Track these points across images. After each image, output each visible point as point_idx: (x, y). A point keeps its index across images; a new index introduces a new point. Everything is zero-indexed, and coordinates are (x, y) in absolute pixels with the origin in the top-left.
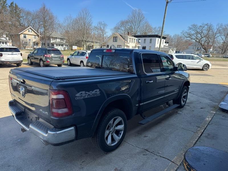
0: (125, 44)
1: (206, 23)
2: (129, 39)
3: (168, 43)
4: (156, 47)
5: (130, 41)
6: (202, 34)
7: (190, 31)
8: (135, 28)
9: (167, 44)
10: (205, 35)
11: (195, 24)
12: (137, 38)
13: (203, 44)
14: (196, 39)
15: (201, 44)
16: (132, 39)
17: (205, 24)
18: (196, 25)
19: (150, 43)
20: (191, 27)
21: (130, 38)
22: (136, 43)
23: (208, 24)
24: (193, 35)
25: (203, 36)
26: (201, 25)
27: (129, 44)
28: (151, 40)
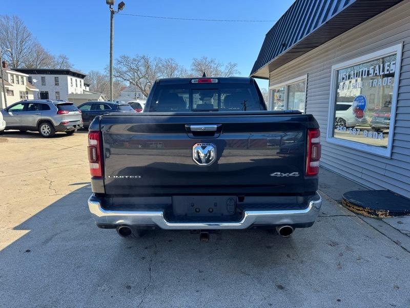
0: (5, 86)
1: (142, 56)
2: (9, 75)
3: (88, 86)
4: (70, 92)
5: (13, 80)
6: (139, 73)
7: (119, 66)
8: (12, 54)
9: (88, 89)
10: (144, 75)
11: (126, 56)
12: (28, 75)
13: (143, 89)
14: (131, 80)
15: (141, 88)
16: (17, 76)
17: (140, 57)
18: (128, 58)
19: (56, 85)
20: (120, 59)
21: (12, 75)
22: (27, 85)
23: (144, 56)
24: (125, 72)
25: (141, 76)
26: (135, 57)
27: (12, 85)
28: (56, 80)
